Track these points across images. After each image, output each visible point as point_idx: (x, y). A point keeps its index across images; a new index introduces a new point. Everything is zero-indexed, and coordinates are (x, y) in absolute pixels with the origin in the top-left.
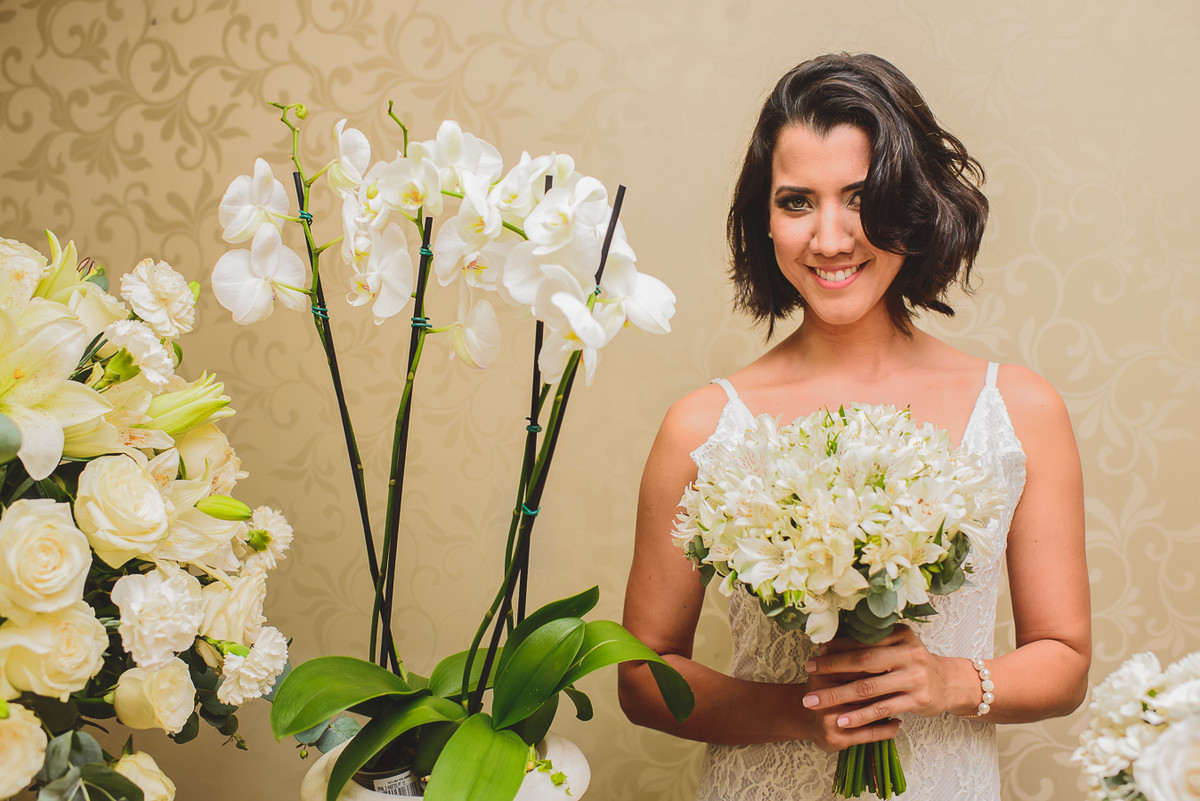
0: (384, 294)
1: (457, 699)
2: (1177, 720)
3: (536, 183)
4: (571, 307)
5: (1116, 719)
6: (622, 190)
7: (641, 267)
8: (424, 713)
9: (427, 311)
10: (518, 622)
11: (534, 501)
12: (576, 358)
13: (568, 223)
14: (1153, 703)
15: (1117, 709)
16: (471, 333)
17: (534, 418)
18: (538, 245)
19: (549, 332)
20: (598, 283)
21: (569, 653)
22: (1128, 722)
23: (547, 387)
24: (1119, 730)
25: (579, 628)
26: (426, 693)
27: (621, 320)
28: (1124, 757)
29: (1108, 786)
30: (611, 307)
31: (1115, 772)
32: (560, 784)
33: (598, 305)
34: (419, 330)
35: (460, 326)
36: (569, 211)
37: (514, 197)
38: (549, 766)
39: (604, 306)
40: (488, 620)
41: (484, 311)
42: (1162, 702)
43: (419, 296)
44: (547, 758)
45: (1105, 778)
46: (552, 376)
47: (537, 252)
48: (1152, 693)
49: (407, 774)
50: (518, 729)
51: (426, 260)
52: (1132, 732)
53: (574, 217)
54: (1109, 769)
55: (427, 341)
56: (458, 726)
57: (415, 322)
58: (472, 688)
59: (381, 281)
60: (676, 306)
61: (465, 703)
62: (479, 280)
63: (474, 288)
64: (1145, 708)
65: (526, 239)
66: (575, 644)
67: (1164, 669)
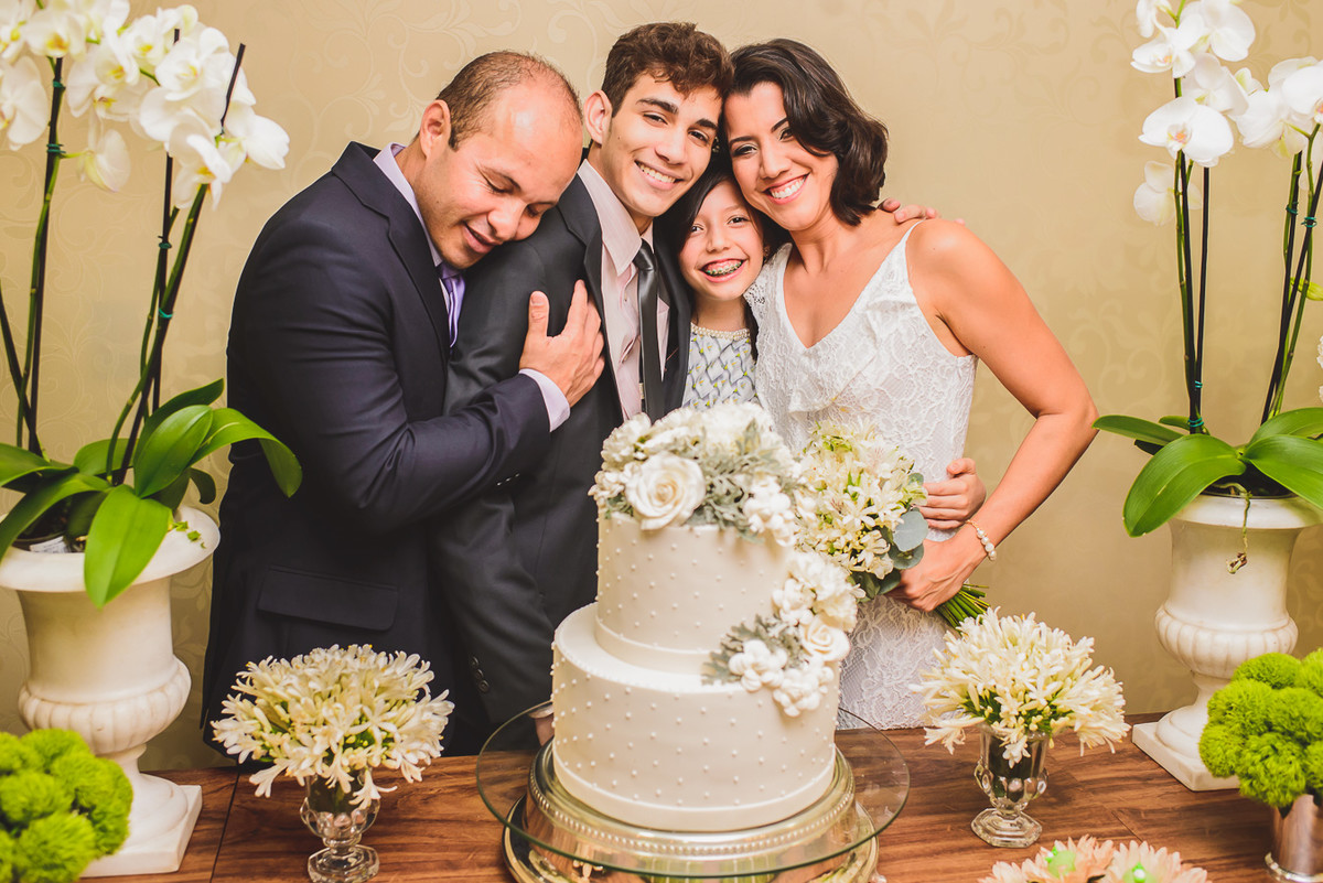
0: (18, 121)
1: (103, 476)
2: (654, 454)
3: (166, 35)
4: (201, 144)
5: (618, 459)
6: (242, 48)
7: (259, 110)
8: (74, 486)
9: (60, 139)
10: (154, 410)
11: (168, 307)
12: (204, 189)
13: (197, 75)
14: (642, 446)
15: (618, 452)
16: (102, 160)
17: (165, 237)
18: (170, 91)
19: (180, 166)
20: (222, 125)
21: (200, 435)
22: (626, 460)
23: (176, 211)
24: (619, 466)
25: (208, 414)
26: (73, 471)
27: (243, 157)
28: (621, 484)
29: (611, 504)
30: (232, 145)
31: (615, 494)
32: (195, 539)
33: (222, 144)
34: (54, 154)
35: (92, 152)
36: (197, 64)
37: (149, 48)
38: (185, 527)
39: (227, 143)
40: (128, 408)
41: (114, 141)
42: (649, 444)
43: (53, 124)
44: (183, 521)
45: (609, 499)
46: (183, 200)
47: (171, 97)
48: (642, 441)
49: (61, 538)
50: (157, 497)
51: (58, 91)
52: (627, 467)
53: (202, 70)
54: (612, 492)
55: (61, 164)
56: (105, 495)
57: (50, 148)
58: (117, 466)
59: (15, 110)
60: (289, 145)
61: (110, 478)
62: (108, 111)
63: (104, 120)
64: (636, 450)
65: (159, 85)
66: (204, 426)
67: (653, 424)
